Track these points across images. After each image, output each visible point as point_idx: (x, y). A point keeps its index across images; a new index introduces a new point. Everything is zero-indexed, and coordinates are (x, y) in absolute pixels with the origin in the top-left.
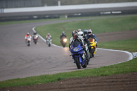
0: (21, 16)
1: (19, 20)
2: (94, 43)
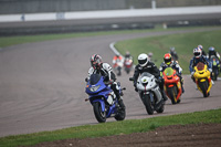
2: (206, 72)
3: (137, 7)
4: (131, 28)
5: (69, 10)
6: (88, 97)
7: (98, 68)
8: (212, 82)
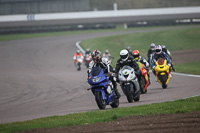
0: (59, 25)
2: (166, 67)
3: (100, 9)
4: (94, 28)
5: (39, 12)
6: (90, 86)
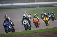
1: (19, 8)
7: (6, 19)
8: (49, 21)
